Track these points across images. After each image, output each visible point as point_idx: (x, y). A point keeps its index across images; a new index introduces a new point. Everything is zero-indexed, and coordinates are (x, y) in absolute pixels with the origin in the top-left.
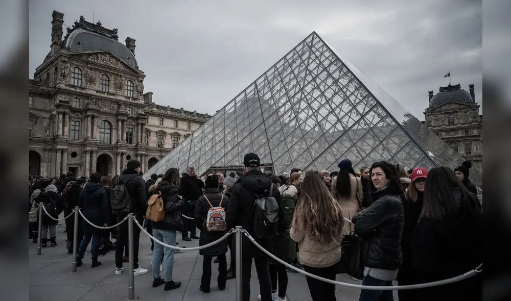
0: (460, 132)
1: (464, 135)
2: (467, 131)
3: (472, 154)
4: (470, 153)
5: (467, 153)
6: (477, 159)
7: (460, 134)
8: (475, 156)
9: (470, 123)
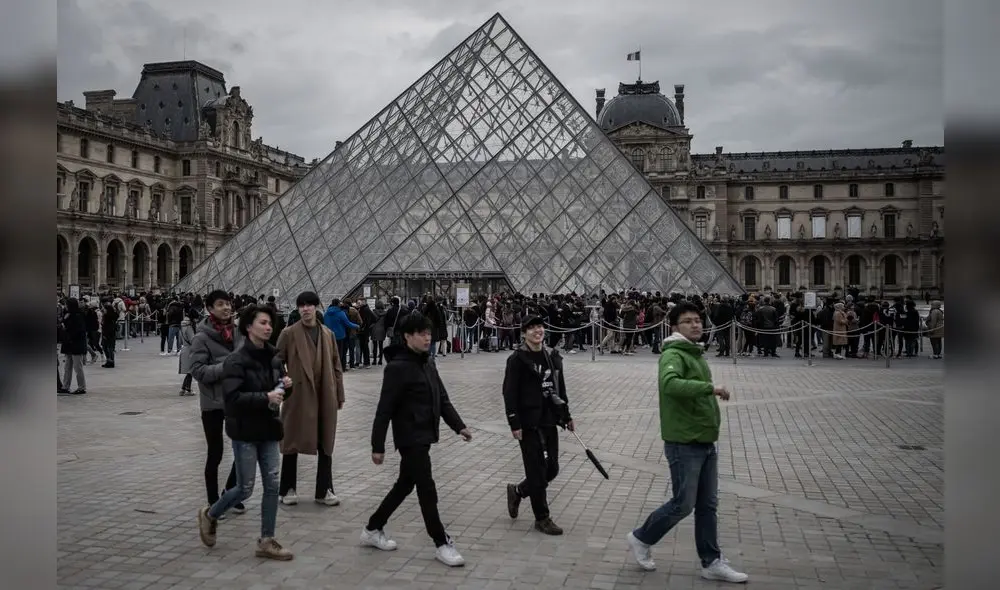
2: (666, 189)
9: (673, 173)
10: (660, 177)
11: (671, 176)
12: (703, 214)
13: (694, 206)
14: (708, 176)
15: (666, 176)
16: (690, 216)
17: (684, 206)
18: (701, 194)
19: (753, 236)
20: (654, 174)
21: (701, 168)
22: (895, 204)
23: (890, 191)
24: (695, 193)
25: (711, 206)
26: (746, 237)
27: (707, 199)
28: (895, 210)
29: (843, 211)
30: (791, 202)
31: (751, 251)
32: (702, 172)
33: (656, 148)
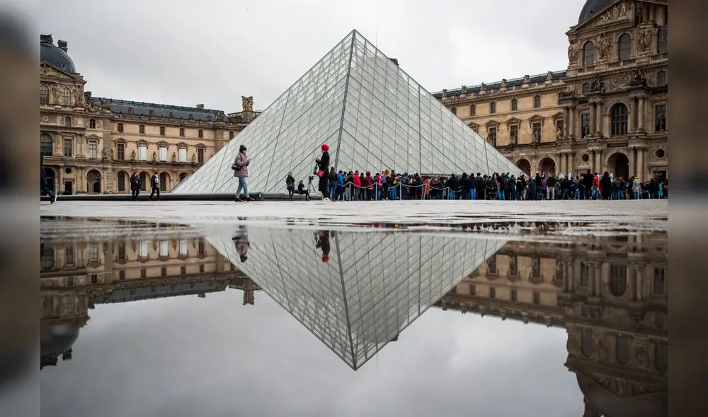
0: (59, 118)
1: (64, 125)
2: (68, 119)
3: (74, 156)
4: (70, 155)
5: (66, 155)
6: (80, 165)
7: (59, 122)
8: (79, 161)
9: (73, 107)
10: (63, 109)
11: (71, 110)
12: (94, 140)
13: (88, 134)
14: (98, 113)
15: (68, 109)
16: (85, 141)
17: (82, 133)
18: (93, 125)
19: (123, 157)
20: (59, 107)
21: (92, 106)
22: (204, 142)
23: (201, 135)
24: (88, 124)
25: (100, 135)
26: (119, 157)
27: (97, 129)
28: (204, 147)
29: (177, 145)
30: (147, 136)
31: (123, 167)
32: (93, 110)
33: (59, 87)
